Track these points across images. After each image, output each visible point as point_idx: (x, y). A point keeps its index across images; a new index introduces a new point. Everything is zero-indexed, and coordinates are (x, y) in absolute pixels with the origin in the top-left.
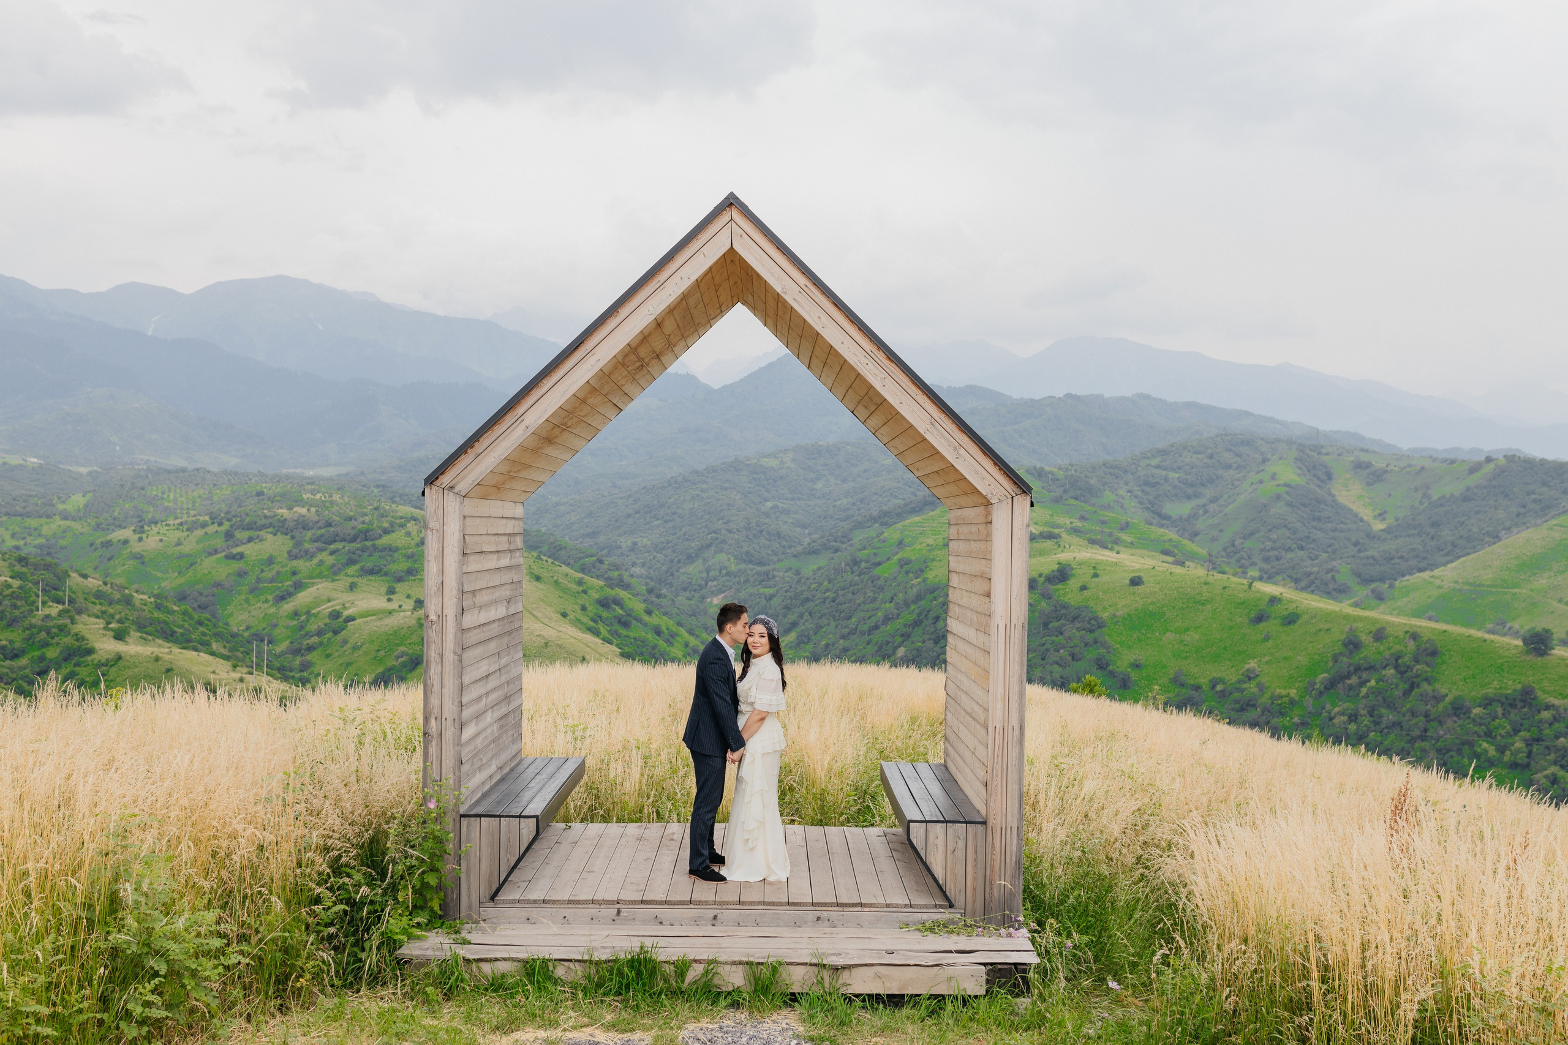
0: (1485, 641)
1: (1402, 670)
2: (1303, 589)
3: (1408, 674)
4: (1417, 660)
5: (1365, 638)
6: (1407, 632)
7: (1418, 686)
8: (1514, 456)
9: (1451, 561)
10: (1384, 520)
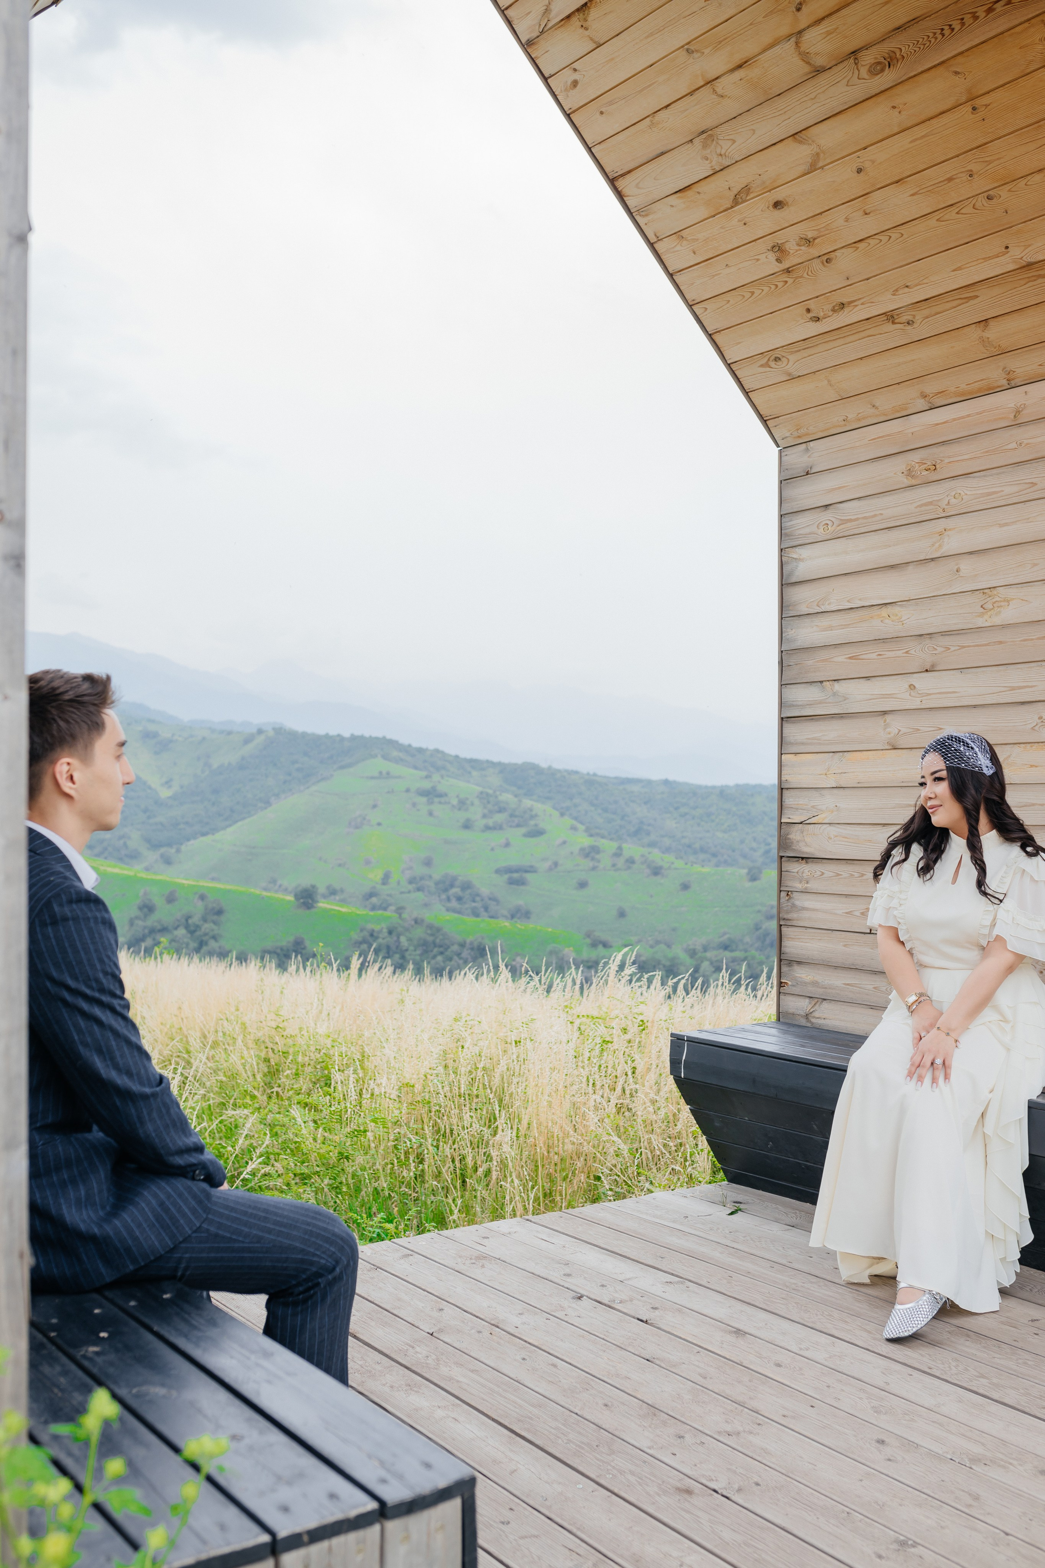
0: (263, 898)
1: (192, 930)
2: (98, 855)
3: (198, 933)
4: (205, 920)
5: (159, 901)
6: (196, 893)
7: (206, 944)
8: (281, 729)
9: (230, 826)
10: (170, 787)
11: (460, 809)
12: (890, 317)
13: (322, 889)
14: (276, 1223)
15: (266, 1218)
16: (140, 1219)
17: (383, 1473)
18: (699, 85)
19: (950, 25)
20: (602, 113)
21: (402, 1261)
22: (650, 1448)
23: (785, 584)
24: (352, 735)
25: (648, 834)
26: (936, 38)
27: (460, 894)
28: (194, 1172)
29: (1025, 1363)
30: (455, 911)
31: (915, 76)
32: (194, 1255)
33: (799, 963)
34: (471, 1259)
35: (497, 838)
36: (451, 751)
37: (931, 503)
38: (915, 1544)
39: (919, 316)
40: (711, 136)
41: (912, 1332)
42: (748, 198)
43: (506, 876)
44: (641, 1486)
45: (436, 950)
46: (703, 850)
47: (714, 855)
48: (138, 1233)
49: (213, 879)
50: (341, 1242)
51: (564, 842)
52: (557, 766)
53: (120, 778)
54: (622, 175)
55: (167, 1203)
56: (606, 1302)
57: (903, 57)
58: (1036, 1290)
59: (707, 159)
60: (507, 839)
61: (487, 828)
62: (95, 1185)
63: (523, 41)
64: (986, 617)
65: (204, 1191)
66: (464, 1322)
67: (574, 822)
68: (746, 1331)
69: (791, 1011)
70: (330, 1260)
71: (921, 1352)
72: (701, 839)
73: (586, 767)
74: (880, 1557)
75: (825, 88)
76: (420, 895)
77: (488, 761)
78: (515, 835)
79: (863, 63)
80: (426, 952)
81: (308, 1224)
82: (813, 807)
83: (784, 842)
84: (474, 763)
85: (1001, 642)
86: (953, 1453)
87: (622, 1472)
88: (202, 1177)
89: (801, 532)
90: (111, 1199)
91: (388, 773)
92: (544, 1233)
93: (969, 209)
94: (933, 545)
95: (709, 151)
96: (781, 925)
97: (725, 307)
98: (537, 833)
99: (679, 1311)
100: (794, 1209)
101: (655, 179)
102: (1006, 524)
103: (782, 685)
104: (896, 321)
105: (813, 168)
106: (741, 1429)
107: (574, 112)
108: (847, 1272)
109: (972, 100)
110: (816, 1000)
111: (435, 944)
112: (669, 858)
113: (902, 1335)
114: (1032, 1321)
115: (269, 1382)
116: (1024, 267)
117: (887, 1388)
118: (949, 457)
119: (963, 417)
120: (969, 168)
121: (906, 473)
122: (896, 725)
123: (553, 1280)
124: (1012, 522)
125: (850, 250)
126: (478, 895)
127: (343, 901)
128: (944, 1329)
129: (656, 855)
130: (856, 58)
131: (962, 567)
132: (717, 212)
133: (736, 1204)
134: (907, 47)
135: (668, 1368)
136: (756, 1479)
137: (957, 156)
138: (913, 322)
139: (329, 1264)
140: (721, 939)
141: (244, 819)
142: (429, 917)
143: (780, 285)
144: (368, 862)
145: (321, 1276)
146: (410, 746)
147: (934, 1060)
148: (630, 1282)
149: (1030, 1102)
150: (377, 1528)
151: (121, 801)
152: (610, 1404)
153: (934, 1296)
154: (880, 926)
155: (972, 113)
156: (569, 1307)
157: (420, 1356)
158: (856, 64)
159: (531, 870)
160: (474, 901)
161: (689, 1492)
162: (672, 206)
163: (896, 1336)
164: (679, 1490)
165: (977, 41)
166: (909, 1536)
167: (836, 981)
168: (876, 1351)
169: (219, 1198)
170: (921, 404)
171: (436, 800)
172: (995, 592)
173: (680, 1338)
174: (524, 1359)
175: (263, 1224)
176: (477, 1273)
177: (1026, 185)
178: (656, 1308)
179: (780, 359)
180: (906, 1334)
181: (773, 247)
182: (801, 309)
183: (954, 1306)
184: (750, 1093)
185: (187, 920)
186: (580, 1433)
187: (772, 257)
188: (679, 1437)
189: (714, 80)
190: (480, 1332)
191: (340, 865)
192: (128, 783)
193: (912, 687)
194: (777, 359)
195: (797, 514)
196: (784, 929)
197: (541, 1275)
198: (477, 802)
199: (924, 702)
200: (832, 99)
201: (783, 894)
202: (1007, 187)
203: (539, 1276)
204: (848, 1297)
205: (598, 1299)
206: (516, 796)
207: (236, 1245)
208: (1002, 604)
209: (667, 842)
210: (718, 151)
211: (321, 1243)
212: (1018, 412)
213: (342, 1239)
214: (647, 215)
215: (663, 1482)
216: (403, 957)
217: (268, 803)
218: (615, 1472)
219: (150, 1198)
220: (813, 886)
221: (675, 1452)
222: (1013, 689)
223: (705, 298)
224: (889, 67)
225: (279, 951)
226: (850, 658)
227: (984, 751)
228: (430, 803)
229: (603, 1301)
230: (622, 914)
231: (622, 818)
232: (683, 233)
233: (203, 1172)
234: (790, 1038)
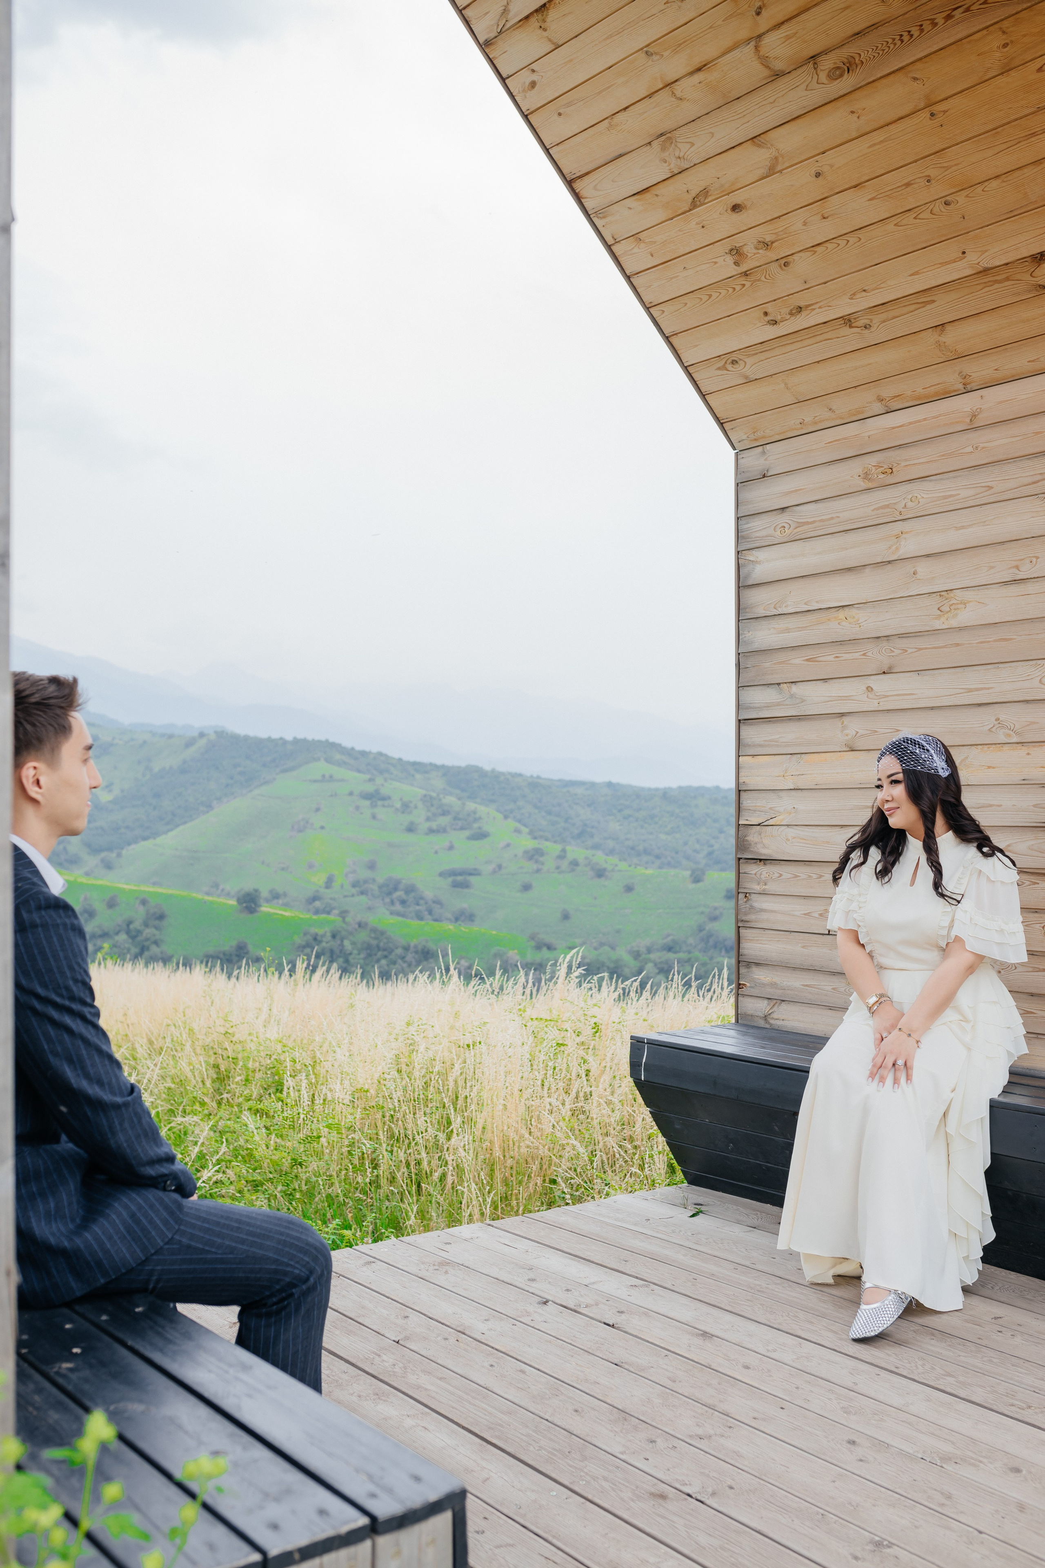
0: (205, 902)
1: (133, 935)
3: (139, 938)
4: (146, 925)
5: (99, 906)
6: (137, 898)
7: (148, 949)
8: (223, 732)
9: (172, 830)
10: (110, 791)
11: (403, 813)
12: (848, 321)
13: (265, 894)
14: (250, 1233)
15: (238, 1228)
16: (111, 1231)
17: (372, 1488)
18: (658, 88)
19: (909, 32)
20: (560, 114)
21: (365, 1269)
22: (622, 1453)
23: (742, 586)
24: (295, 738)
25: (592, 836)
26: (895, 44)
27: (404, 897)
28: (165, 1182)
29: (990, 1361)
30: (399, 914)
31: (874, 81)
32: (165, 1268)
33: (758, 964)
34: (434, 1265)
35: (441, 841)
36: (394, 753)
37: (887, 506)
38: (891, 1545)
39: (876, 319)
40: (670, 138)
41: (878, 1332)
42: (706, 201)
43: (450, 879)
44: (615, 1491)
45: (380, 954)
46: (646, 852)
47: (658, 857)
48: (109, 1246)
49: (154, 884)
50: (314, 1251)
51: (508, 845)
52: (501, 768)
53: (87, 782)
54: (580, 177)
55: (138, 1214)
56: (572, 1307)
57: (862, 63)
58: (998, 1288)
59: (665, 162)
60: (451, 842)
61: (431, 831)
62: (64, 1197)
63: (481, 41)
64: (943, 619)
65: (175, 1202)
66: (429, 1329)
67: (518, 825)
68: (713, 1333)
69: (750, 1012)
70: (304, 1270)
71: (886, 1351)
72: (644, 841)
73: (530, 770)
74: (856, 1558)
75: (785, 92)
76: (363, 898)
77: (431, 764)
78: (459, 838)
79: (822, 68)
80: (369, 955)
81: (282, 1234)
82: (771, 808)
83: (741, 844)
84: (418, 767)
85: (957, 645)
86: (924, 1452)
87: (595, 1478)
88: (173, 1188)
89: (757, 534)
90: (80, 1211)
91: (331, 777)
92: (507, 1238)
93: (926, 215)
94: (890, 548)
95: (667, 154)
96: (739, 927)
97: (682, 310)
98: (481, 835)
99: (645, 1314)
100: (754, 1210)
101: (613, 181)
102: (963, 527)
103: (739, 687)
104: (853, 325)
105: (771, 171)
106: (712, 1432)
107: (532, 113)
108: (811, 1273)
109: (930, 106)
110: (775, 1001)
111: (378, 948)
112: (613, 860)
113: (868, 1335)
114: (996, 1318)
115: (250, 1396)
116: (980, 272)
117: (856, 1388)
118: (906, 460)
119: (919, 421)
120: (926, 173)
121: (862, 476)
122: (854, 726)
123: (518, 1285)
124: (969, 526)
125: (808, 254)
126: (422, 898)
127: (286, 905)
128: (909, 1328)
129: (600, 858)
130: (815, 63)
131: (919, 570)
132: (675, 215)
133: (697, 1206)
134: (866, 52)
135: (637, 1372)
136: (730, 1482)
137: (916, 161)
138: (870, 326)
139: (303, 1274)
140: (665, 941)
141: (185, 823)
142: (373, 920)
143: (738, 288)
144: (311, 866)
145: (295, 1286)
146: (353, 749)
147: (895, 1061)
148: (595, 1286)
149: (991, 1101)
150: (368, 1543)
151: (88, 805)
152: (580, 1409)
153: (900, 1296)
154: (840, 929)
155: (931, 119)
156: (535, 1312)
157: (386, 1364)
158: (815, 68)
159: (475, 872)
160: (418, 904)
161: (663, 1497)
162: (630, 208)
163: (862, 1336)
164: (653, 1495)
165: (936, 48)
166: (884, 1536)
167: (795, 982)
168: (843, 1351)
169: (191, 1208)
170: (878, 408)
171: (380, 803)
172: (952, 594)
173: (648, 1342)
174: (492, 1366)
175: (236, 1234)
176: (441, 1279)
177: (983, 190)
178: (622, 1312)
179: (737, 362)
180: (873, 1334)
181: (731, 250)
182: (758, 312)
183: (919, 1304)
184: (710, 1094)
185: (128, 925)
186: (551, 1439)
187: (730, 260)
188: (651, 1442)
189: (672, 83)
190: (446, 1339)
191: (283, 869)
192: (95, 788)
193: (869, 689)
194: (734, 362)
195: (753, 516)
196: (742, 931)
197: (506, 1280)
198: (420, 805)
199: (881, 704)
200: (791, 103)
201: (741, 896)
202: (964, 193)
203: (503, 1281)
204: (812, 1298)
205: (564, 1304)
206: (459, 799)
207: (209, 1256)
208: (959, 606)
209: (611, 844)
210: (677, 154)
211: (295, 1253)
212: (974, 416)
213: (316, 1248)
214: (604, 217)
215: (637, 1487)
216: (347, 961)
217: (210, 807)
218: (588, 1478)
219: (121, 1209)
220: (771, 887)
221: (647, 1457)
222: (970, 690)
223: (662, 301)
224: (848, 72)
225: (221, 956)
226: (807, 660)
227: (939, 753)
228: (373, 806)
229: (569, 1306)
230: (566, 916)
231: (566, 821)
232: (641, 236)
233: (174, 1183)
234: (750, 1040)
